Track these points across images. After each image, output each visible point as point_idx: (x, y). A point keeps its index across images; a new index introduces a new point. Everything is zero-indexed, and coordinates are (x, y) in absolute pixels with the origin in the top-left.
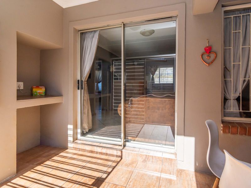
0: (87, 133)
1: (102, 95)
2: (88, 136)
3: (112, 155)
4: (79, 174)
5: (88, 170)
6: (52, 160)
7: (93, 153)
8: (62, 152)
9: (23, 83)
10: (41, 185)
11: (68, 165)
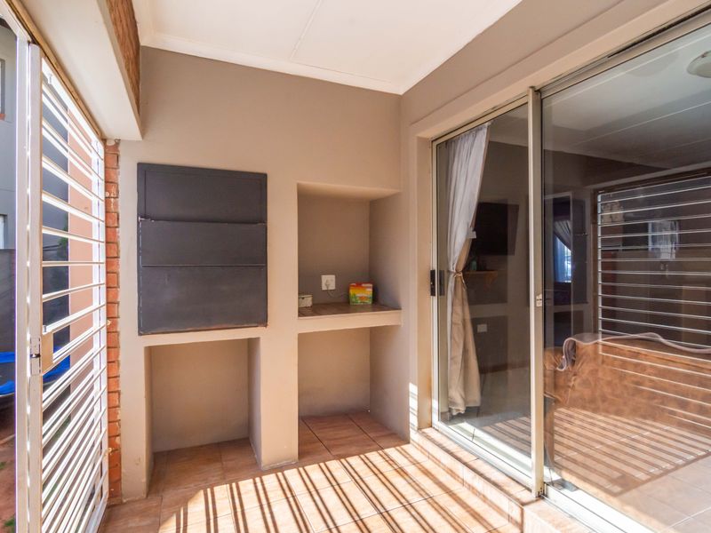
0: (460, 417)
1: (572, 306)
2: (465, 425)
3: (498, 508)
4: (388, 518)
5: (411, 519)
6: (365, 459)
7: (455, 478)
8: (394, 446)
9: (334, 276)
10: (313, 503)
11: (383, 483)
